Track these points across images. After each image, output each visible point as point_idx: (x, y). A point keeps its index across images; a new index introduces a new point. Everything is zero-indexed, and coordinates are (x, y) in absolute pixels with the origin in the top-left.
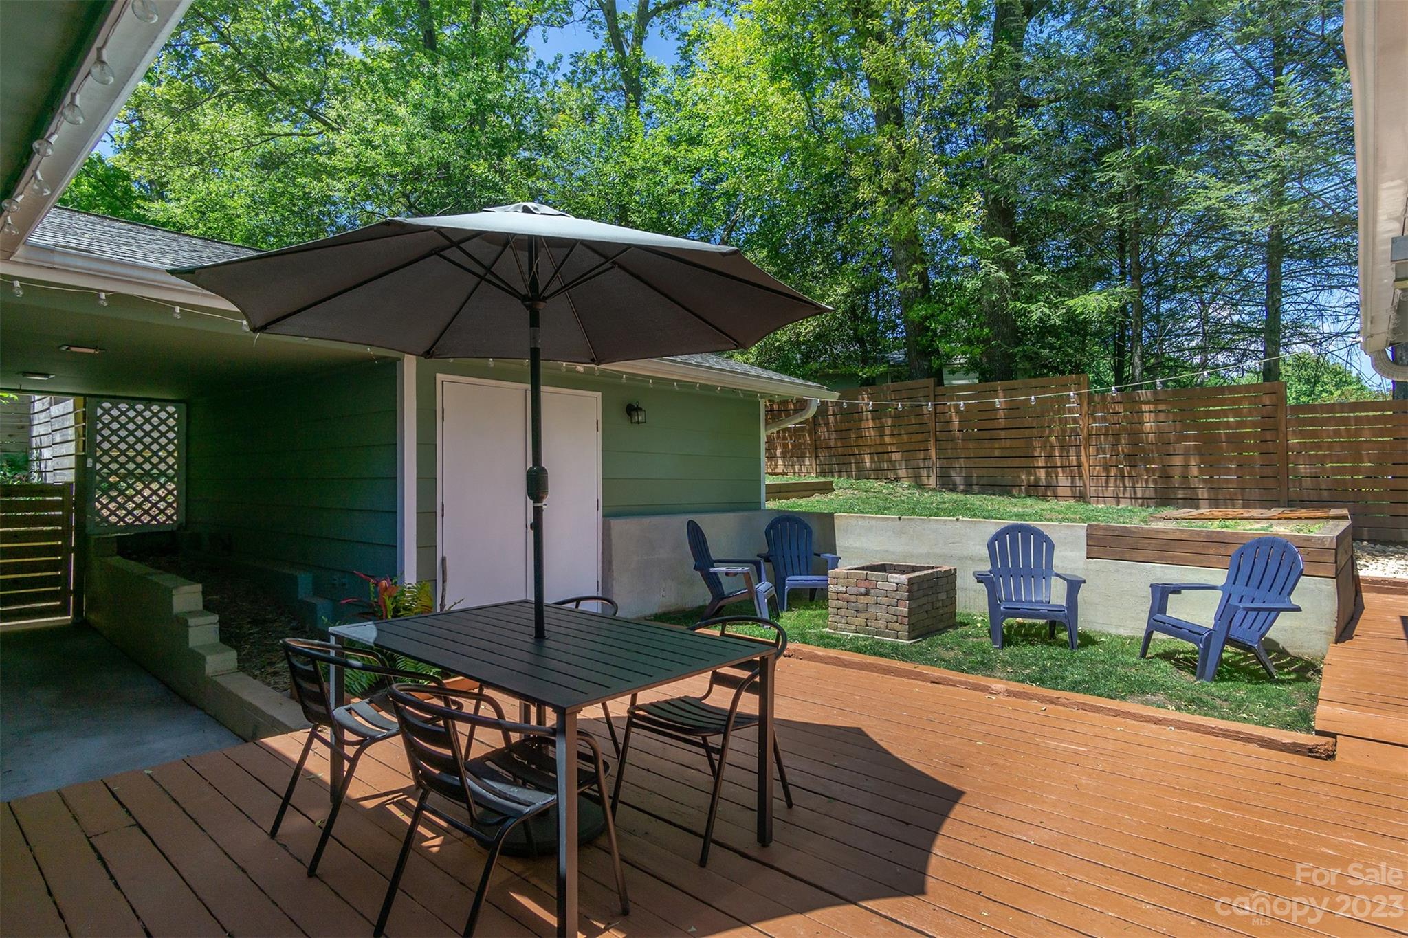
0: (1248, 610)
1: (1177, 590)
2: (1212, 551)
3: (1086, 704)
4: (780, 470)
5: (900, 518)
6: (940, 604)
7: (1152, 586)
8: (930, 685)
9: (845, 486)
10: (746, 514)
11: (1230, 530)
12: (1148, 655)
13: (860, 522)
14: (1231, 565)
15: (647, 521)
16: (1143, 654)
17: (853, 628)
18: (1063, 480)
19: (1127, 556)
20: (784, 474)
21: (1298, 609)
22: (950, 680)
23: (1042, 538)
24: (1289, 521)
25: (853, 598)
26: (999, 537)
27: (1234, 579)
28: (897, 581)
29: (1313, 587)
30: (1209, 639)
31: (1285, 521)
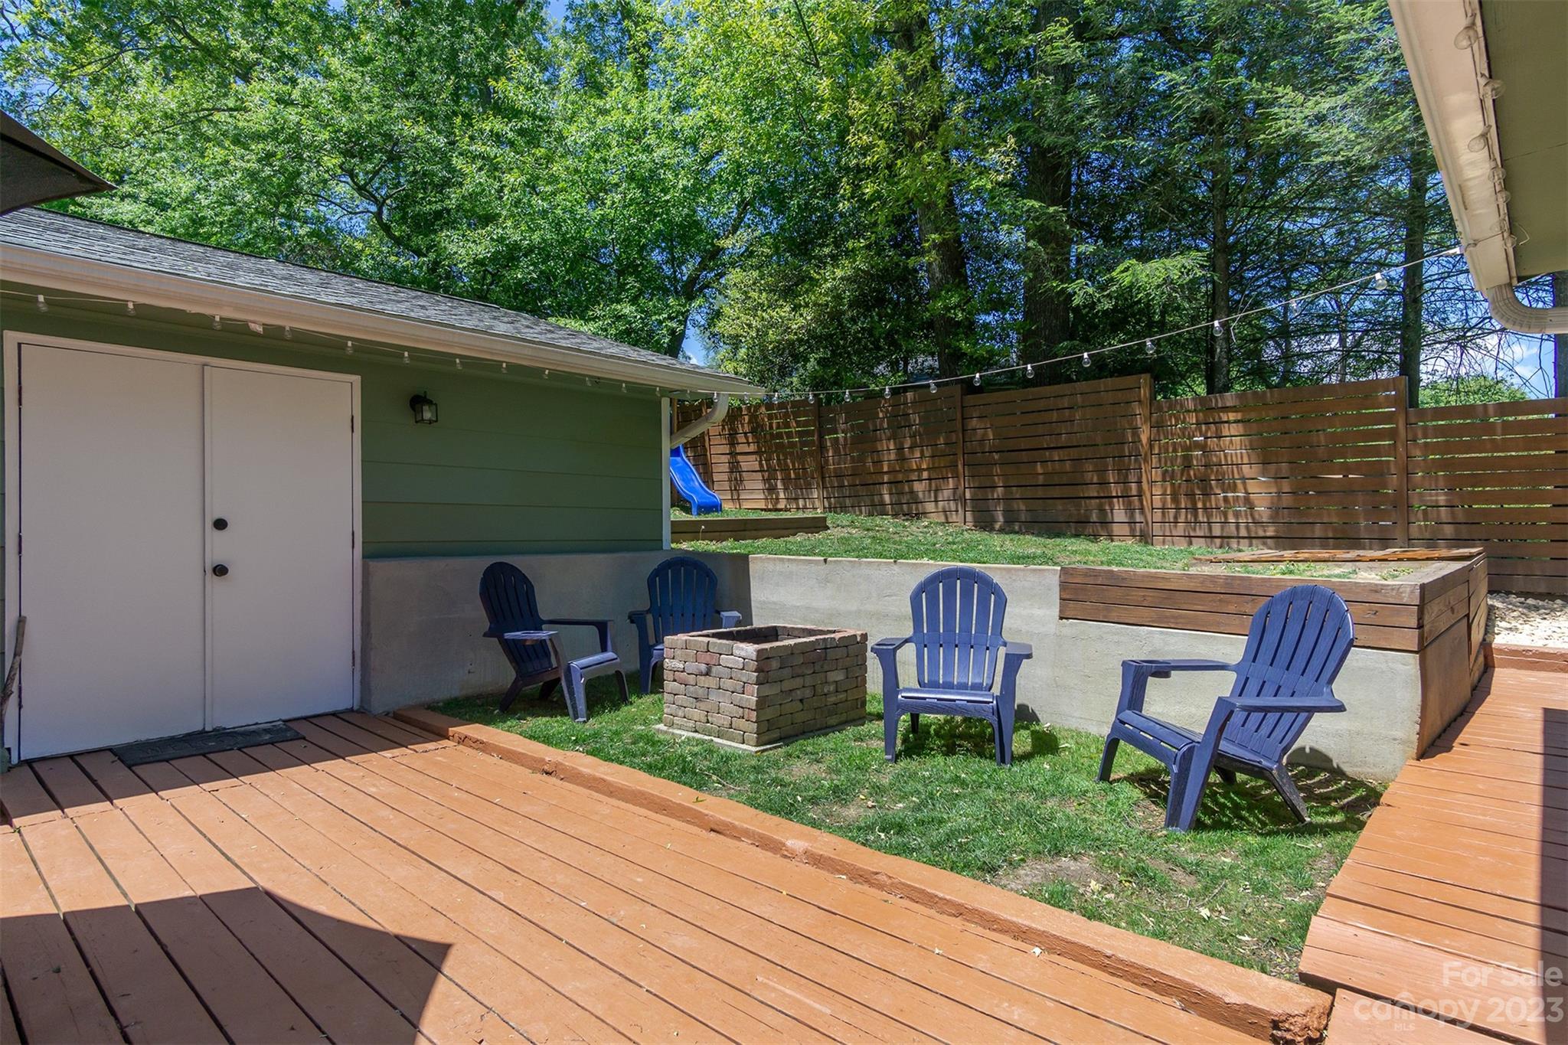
0: (1250, 710)
1: (1162, 670)
2: (1232, 608)
3: (914, 889)
4: (781, 505)
5: (825, 560)
6: (832, 688)
7: (1124, 664)
8: (704, 833)
9: (845, 523)
10: (628, 555)
11: (1259, 576)
12: (1113, 776)
13: (779, 567)
14: (1251, 630)
15: (439, 565)
16: (1105, 775)
17: (691, 724)
18: (1119, 514)
19: (1114, 616)
20: (787, 510)
21: (1340, 708)
22: (734, 827)
23: (989, 588)
24: (1383, 564)
25: (691, 679)
26: (928, 587)
27: (1253, 654)
28: (743, 654)
29: (1384, 666)
30: (1187, 758)
31: (1376, 564)
